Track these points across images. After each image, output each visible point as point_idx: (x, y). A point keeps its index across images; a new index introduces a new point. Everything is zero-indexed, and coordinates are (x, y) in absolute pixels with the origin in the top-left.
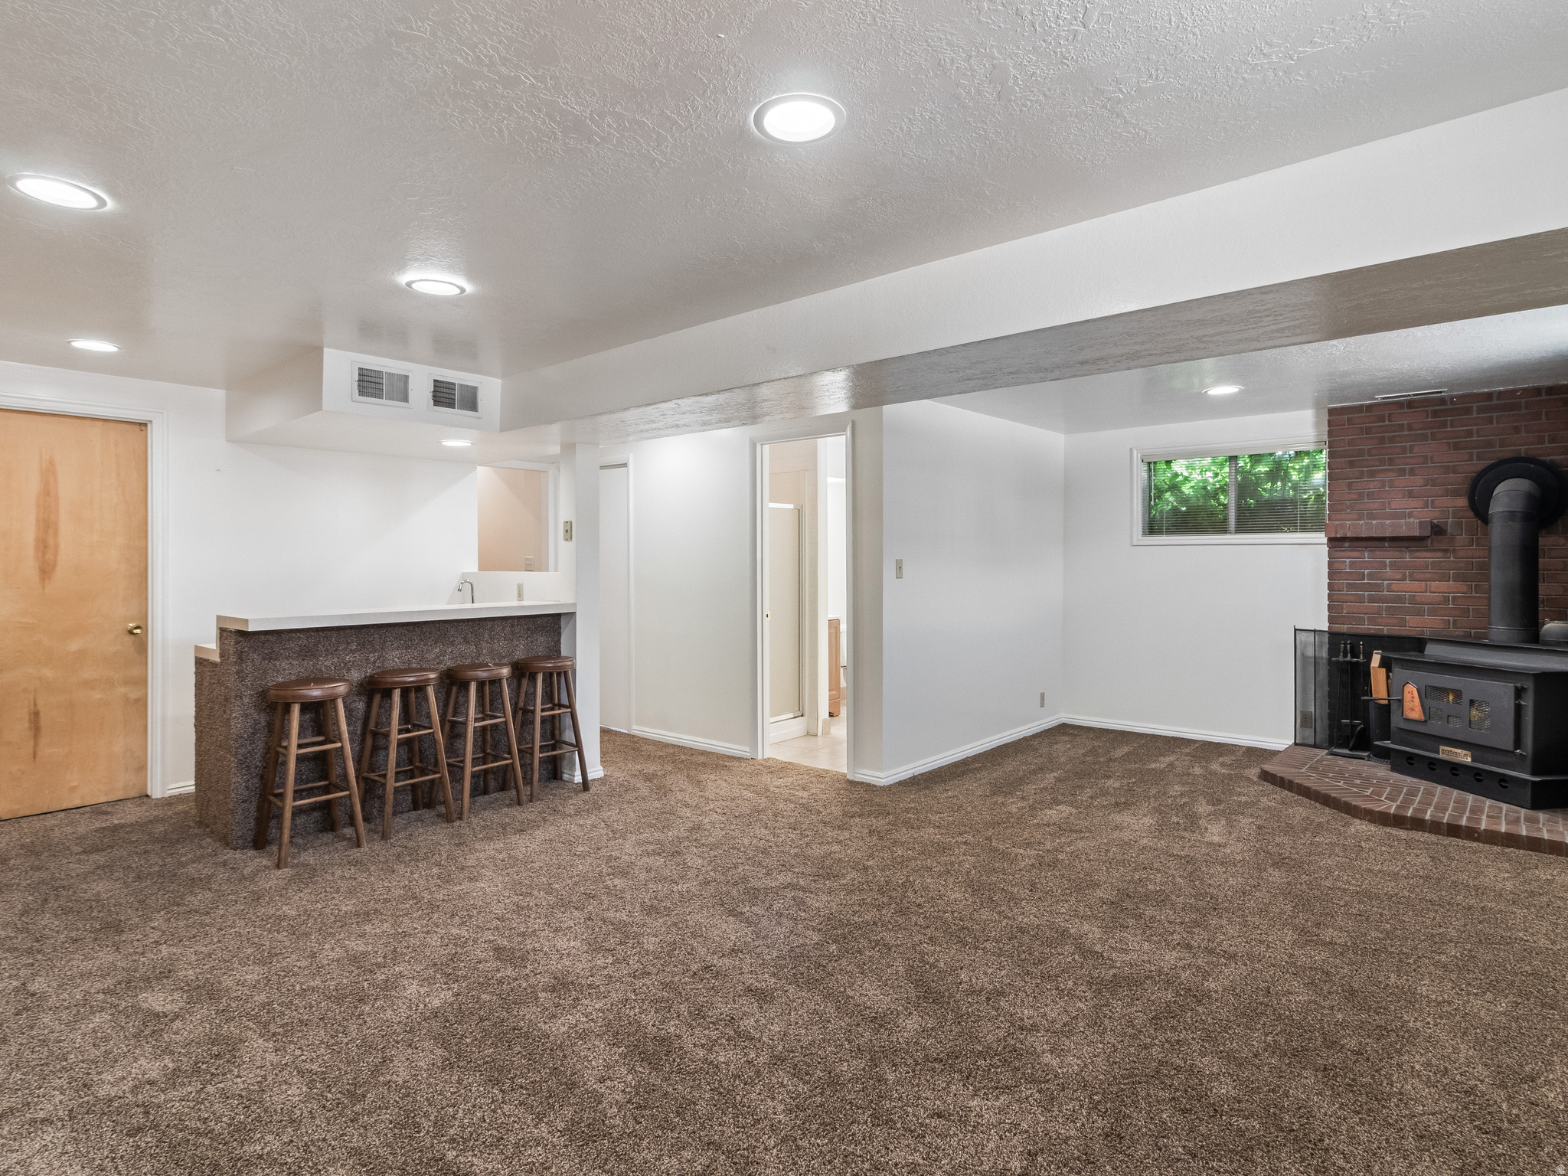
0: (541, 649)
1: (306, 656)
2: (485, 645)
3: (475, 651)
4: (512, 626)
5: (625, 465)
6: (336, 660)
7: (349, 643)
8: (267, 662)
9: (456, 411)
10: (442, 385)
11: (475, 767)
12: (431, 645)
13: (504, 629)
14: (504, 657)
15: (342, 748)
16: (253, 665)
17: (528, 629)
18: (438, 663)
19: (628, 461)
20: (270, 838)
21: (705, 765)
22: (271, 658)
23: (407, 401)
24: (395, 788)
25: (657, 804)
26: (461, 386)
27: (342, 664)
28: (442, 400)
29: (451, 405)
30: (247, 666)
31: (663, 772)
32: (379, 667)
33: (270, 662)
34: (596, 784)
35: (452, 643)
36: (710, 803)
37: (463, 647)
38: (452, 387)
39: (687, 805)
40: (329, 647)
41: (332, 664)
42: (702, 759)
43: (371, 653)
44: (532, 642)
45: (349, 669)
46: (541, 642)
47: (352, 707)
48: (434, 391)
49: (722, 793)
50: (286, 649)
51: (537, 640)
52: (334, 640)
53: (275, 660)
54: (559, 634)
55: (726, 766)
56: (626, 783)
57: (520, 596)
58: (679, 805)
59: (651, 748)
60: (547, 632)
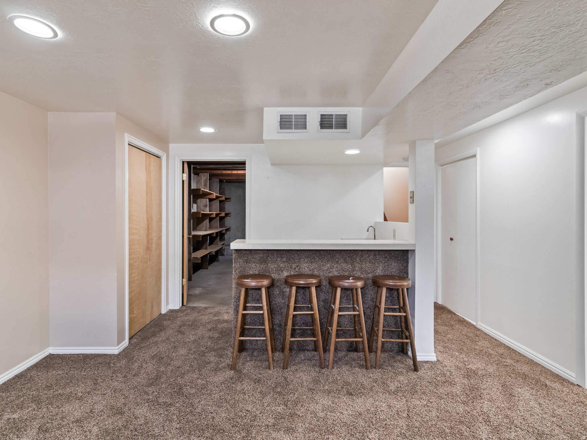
0: (394, 270)
1: (262, 262)
2: (357, 264)
3: (351, 268)
4: (375, 255)
5: (475, 156)
6: (276, 266)
7: (282, 258)
8: (245, 263)
9: (334, 130)
10: (325, 117)
11: (338, 338)
12: (325, 263)
13: (369, 256)
14: (369, 273)
15: (263, 314)
16: (239, 265)
17: (386, 258)
18: (329, 273)
19: (476, 152)
20: (246, 348)
21: (525, 376)
22: (247, 262)
23: (306, 129)
24: (290, 341)
25: (461, 409)
26: (336, 115)
27: (279, 268)
28: (326, 125)
29: (331, 127)
30: (237, 265)
31: (484, 372)
32: (297, 271)
33: (247, 264)
34: (426, 366)
35: (337, 262)
36: (513, 429)
37: (344, 265)
38: (331, 117)
39: (487, 421)
40: (273, 259)
41: (274, 268)
42: (525, 369)
43: (293, 263)
44: (388, 265)
45: (282, 271)
46: (394, 267)
47: (284, 290)
48: (321, 121)
49: (530, 420)
50: (254, 258)
51: (391, 265)
52: (275, 255)
53: (249, 263)
54: (407, 262)
55: (546, 385)
56: (448, 373)
57: (394, 237)
58: (480, 419)
59: (486, 344)
60: (399, 260)
